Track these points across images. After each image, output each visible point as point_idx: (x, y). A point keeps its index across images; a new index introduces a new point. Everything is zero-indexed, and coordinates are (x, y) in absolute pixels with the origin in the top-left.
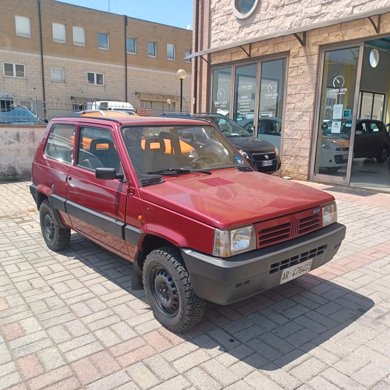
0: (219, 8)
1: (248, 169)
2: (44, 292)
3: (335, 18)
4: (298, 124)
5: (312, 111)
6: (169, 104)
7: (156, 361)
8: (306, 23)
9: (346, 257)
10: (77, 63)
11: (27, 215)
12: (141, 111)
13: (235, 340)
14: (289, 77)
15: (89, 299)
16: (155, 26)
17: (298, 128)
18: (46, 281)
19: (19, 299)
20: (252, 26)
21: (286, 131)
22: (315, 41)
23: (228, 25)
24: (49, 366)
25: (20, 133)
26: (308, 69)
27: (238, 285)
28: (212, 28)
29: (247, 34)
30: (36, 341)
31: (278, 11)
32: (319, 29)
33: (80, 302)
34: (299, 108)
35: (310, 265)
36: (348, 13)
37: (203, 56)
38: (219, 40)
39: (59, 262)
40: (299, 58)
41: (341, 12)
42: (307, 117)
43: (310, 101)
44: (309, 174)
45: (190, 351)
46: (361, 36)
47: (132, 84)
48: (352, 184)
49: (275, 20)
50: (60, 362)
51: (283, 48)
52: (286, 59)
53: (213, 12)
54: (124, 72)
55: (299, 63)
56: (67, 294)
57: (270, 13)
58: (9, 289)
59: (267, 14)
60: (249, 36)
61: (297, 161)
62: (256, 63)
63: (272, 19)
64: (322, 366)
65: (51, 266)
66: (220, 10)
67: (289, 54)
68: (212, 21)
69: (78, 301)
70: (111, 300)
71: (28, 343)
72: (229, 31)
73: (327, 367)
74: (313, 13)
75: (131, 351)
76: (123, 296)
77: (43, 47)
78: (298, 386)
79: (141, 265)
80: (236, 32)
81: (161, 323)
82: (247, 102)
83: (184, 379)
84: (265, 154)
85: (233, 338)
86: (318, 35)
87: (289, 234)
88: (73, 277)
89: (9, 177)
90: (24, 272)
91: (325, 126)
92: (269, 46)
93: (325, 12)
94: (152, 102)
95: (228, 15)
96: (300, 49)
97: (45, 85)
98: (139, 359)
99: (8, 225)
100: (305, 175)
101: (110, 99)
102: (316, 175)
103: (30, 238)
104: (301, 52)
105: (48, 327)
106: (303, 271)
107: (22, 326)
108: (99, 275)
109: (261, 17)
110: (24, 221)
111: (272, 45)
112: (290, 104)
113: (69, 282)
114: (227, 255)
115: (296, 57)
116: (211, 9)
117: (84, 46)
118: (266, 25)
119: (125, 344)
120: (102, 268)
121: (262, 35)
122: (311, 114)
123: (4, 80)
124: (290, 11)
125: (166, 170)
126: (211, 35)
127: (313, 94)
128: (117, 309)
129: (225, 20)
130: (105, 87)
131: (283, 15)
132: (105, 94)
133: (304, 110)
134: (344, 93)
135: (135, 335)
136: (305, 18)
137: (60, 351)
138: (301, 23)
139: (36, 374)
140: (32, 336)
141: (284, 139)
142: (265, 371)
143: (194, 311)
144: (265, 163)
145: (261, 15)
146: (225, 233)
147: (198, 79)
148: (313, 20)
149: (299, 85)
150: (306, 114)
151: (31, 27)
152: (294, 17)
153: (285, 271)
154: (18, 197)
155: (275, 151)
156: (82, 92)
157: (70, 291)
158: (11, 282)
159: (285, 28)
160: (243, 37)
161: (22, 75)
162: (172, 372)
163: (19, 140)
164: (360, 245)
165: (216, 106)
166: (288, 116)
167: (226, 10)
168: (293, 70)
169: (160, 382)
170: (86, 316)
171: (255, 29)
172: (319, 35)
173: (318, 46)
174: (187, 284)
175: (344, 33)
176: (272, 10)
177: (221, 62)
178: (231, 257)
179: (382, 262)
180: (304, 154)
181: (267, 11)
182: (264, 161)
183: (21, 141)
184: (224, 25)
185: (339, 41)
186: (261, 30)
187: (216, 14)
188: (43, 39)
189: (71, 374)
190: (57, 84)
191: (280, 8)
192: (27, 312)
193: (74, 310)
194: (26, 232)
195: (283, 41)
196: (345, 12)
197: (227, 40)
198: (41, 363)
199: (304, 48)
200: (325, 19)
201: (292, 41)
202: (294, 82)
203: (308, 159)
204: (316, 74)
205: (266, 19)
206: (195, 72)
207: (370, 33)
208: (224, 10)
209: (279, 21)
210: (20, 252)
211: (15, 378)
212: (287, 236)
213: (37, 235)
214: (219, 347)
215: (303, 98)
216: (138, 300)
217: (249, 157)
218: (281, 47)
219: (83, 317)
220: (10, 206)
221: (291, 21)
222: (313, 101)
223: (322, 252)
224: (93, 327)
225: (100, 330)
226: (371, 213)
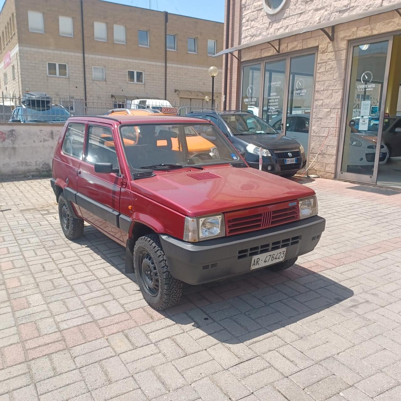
0: (249, 4)
1: (242, 165)
2: (53, 274)
3: (364, 11)
4: (325, 121)
5: (340, 108)
6: (207, 101)
7: (135, 332)
8: (335, 17)
9: (344, 253)
10: (118, 61)
11: (52, 208)
12: (166, 109)
13: (209, 318)
14: (318, 73)
15: (91, 281)
16: (196, 21)
17: (325, 125)
18: (57, 265)
19: (31, 279)
20: (282, 21)
21: (313, 128)
22: (344, 36)
23: (258, 20)
24: (44, 332)
25: (54, 132)
26: (336, 64)
27: (205, 267)
28: (243, 24)
29: (277, 30)
30: (38, 312)
31: (307, 5)
32: (347, 23)
33: (82, 283)
34: (326, 104)
35: (283, 253)
36: (377, 6)
37: (234, 52)
38: (249, 36)
39: (72, 249)
40: (327, 53)
41: (371, 4)
42: (334, 114)
43: (338, 97)
44: (336, 172)
45: (166, 326)
46: (390, 29)
47: (172, 82)
48: (379, 183)
49: (304, 15)
50: (54, 329)
51: (312, 44)
52: (315, 55)
53: (244, 8)
54: (164, 70)
55: (327, 58)
56: (72, 276)
57: (300, 8)
58: (24, 270)
59: (296, 9)
60: (279, 32)
61: (324, 159)
62: (286, 59)
63: (301, 13)
64: (281, 343)
65: (64, 253)
66: (251, 5)
67: (318, 50)
68: (243, 17)
69: (80, 282)
70: (109, 282)
71: (31, 313)
72: (259, 26)
73: (285, 344)
74: (342, 7)
75: (116, 323)
76: (120, 279)
77: (85, 46)
78: (253, 357)
79: (132, 251)
80: (265, 28)
81: (147, 302)
82: (276, 99)
83: (155, 347)
84: (288, 151)
85: (208, 317)
86: (346, 29)
87: (260, 224)
88: (81, 262)
89: (43, 173)
90: (40, 256)
91: (352, 123)
92: (298, 42)
93: (354, 5)
94: (192, 99)
95: (258, 10)
96: (329, 44)
97: (86, 84)
98: (120, 330)
99: (34, 216)
100: (331, 173)
101: (149, 96)
102: (342, 173)
103: (52, 228)
104: (330, 47)
105: (50, 302)
106: (276, 259)
107: (29, 300)
108: (104, 261)
109: (291, 12)
110: (49, 213)
111: (301, 41)
112: (318, 101)
113: (76, 267)
114: (195, 240)
115: (325, 53)
116: (242, 5)
117: (124, 44)
118: (296, 20)
119: (112, 318)
120: (108, 256)
121: (292, 30)
122: (338, 111)
123: (47, 80)
124: (319, 5)
125: (158, 165)
126: (242, 32)
127: (341, 90)
128: (112, 290)
129: (255, 15)
130: (145, 84)
131: (312, 9)
132: (145, 92)
133: (332, 106)
134: (372, 89)
135: (122, 310)
136: (334, 13)
137: (55, 321)
138: (330, 18)
139: (32, 337)
140: (35, 308)
141: (312, 137)
142: (227, 344)
143: (171, 291)
144: (288, 161)
145: (291, 10)
146: (193, 221)
147: (229, 76)
148: (342, 14)
149: (327, 81)
150: (334, 111)
151: (74, 26)
152: (323, 11)
153: (255, 257)
154: (49, 192)
155: (299, 149)
156: (122, 90)
157: (76, 274)
158: (26, 265)
159: (314, 23)
160: (273, 32)
161: (65, 74)
162: (146, 341)
163: (53, 138)
164: (363, 242)
165: (246, 103)
166: (316, 113)
167: (257, 5)
168: (321, 65)
169: (133, 348)
170: (84, 294)
171: (285, 24)
172: (348, 29)
173: (346, 41)
174: (165, 266)
175: (372, 27)
176: (302, 5)
177: (251, 58)
178: (199, 242)
179: (378, 258)
180: (331, 151)
181: (296, 6)
182: (287, 159)
183: (55, 139)
184: (255, 21)
185: (368, 35)
186: (290, 25)
187: (247, 10)
188: (85, 38)
189: (60, 339)
190: (98, 82)
191: (310, 2)
192: (35, 289)
193: (76, 289)
194: (49, 222)
195: (312, 36)
196: (375, 5)
197: (257, 37)
198: (38, 329)
199: (332, 43)
200: (354, 13)
201: (321, 36)
202: (322, 79)
203: (335, 157)
204: (344, 69)
205: (295, 13)
206: (225, 69)
207: (399, 26)
208: (255, 6)
209: (308, 16)
210: (40, 240)
211: (15, 339)
212: (259, 226)
213: (58, 226)
214: (193, 324)
215: (331, 94)
216: (133, 283)
217: (272, 155)
218: (310, 42)
219: (82, 295)
220: (40, 200)
221: (320, 15)
222: (340, 97)
223: (297, 242)
224: (87, 303)
225: (93, 306)
226: (388, 211)
